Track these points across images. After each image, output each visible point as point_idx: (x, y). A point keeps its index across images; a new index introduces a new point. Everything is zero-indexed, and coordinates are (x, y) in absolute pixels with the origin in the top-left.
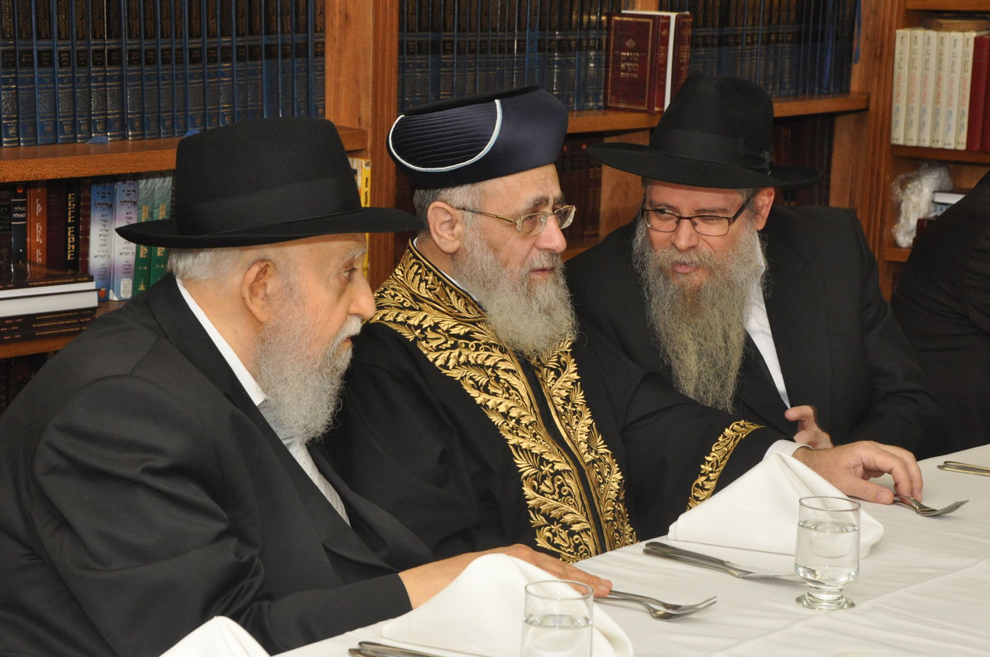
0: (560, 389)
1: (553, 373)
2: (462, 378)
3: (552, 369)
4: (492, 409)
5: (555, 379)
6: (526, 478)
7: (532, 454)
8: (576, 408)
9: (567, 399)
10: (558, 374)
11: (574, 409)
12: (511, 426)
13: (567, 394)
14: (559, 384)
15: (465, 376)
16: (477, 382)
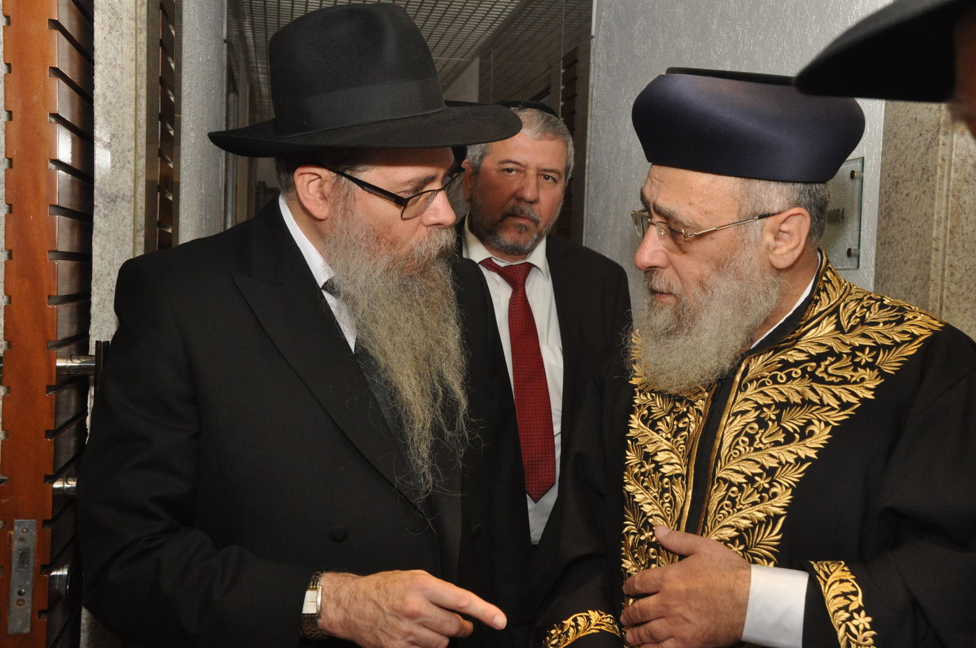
0: (772, 456)
1: (784, 435)
2: (639, 406)
3: (785, 430)
4: (638, 445)
5: (777, 444)
6: (628, 533)
7: (641, 511)
8: (772, 486)
9: (771, 472)
10: (789, 438)
11: (767, 486)
12: (643, 470)
13: (776, 465)
14: (774, 451)
15: (644, 405)
16: (650, 413)
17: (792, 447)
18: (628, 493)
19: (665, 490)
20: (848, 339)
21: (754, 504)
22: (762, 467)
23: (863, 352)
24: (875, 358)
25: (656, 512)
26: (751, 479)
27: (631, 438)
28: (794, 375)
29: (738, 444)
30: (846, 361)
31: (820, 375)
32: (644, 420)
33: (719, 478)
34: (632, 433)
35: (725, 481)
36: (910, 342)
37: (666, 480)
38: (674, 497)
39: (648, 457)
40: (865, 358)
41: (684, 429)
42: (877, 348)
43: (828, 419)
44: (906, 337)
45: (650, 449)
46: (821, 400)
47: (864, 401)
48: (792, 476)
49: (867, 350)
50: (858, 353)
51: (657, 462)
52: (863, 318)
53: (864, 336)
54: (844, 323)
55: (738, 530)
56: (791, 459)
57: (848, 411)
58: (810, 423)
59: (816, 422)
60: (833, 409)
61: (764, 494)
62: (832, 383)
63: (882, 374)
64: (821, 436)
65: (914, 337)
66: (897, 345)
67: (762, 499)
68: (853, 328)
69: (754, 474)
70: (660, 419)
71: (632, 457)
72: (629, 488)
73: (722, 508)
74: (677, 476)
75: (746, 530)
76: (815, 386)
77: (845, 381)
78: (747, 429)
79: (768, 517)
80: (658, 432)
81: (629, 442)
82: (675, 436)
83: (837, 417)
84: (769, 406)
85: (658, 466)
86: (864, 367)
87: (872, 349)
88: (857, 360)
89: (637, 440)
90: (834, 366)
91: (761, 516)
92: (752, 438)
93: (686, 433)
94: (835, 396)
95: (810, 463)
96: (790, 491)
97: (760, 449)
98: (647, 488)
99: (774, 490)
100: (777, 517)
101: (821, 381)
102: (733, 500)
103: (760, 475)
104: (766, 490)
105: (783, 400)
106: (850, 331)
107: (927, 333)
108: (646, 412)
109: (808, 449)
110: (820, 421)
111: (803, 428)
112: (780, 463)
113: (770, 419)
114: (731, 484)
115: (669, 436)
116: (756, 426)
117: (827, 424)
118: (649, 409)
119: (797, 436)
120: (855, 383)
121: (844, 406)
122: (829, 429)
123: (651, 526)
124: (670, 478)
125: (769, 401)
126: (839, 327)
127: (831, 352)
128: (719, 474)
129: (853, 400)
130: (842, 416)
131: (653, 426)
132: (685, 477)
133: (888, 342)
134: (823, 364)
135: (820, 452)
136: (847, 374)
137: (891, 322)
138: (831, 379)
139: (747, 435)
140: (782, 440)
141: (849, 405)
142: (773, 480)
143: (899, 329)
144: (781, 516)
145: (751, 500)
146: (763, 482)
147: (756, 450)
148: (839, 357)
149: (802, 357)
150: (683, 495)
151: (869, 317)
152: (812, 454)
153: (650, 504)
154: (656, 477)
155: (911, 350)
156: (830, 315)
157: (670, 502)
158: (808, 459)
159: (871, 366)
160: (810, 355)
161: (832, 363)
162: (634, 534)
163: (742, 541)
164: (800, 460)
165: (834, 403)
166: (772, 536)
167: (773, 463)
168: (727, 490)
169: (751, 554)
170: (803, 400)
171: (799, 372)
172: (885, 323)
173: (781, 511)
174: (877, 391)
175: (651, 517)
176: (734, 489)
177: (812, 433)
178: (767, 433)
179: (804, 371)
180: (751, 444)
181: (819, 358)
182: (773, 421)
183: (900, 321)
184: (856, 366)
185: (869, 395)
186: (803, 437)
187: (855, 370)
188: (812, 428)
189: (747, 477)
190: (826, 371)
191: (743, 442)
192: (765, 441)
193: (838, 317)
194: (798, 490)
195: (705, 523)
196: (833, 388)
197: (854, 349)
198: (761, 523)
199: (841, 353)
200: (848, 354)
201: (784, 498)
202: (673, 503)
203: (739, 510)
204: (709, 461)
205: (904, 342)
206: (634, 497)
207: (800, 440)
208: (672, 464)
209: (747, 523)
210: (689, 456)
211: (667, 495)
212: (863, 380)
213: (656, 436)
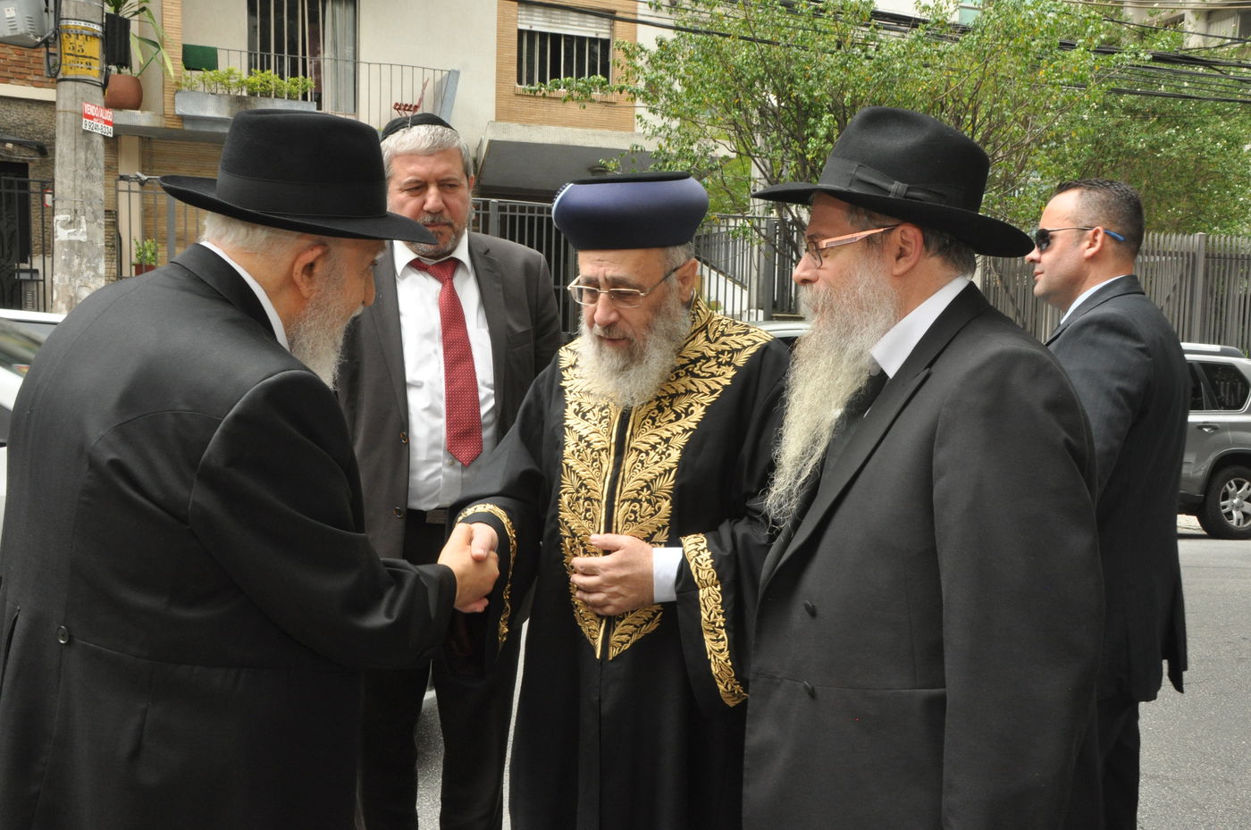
17: (679, 422)
18: (567, 465)
19: (595, 460)
20: (713, 346)
21: (657, 462)
22: (661, 438)
23: (723, 354)
24: (731, 358)
25: (587, 476)
26: (654, 447)
27: (567, 426)
28: (681, 375)
29: (644, 424)
30: (713, 362)
31: (697, 372)
32: (577, 414)
33: (633, 448)
34: (567, 423)
35: (636, 450)
36: (753, 345)
37: (594, 454)
38: (601, 464)
39: (581, 438)
40: (724, 358)
41: (606, 417)
42: (733, 351)
43: (703, 402)
44: (750, 343)
45: (584, 433)
46: (698, 389)
47: (725, 387)
48: (681, 441)
49: (726, 353)
50: (720, 355)
51: (588, 442)
52: (723, 332)
53: (724, 343)
54: (711, 336)
55: (646, 481)
56: (680, 430)
57: (716, 395)
58: (691, 405)
59: (694, 404)
60: (706, 395)
61: (663, 456)
62: (704, 377)
63: (736, 368)
64: (698, 412)
65: (755, 343)
66: (745, 348)
67: (661, 458)
68: (717, 339)
69: (656, 443)
70: (588, 411)
71: (570, 439)
72: (566, 461)
73: (635, 468)
74: (603, 450)
75: (651, 481)
76: (695, 380)
77: (713, 375)
78: (651, 414)
79: (665, 471)
80: (587, 420)
81: (566, 429)
82: (600, 422)
83: (708, 400)
84: (664, 397)
85: (589, 445)
86: (724, 365)
87: (729, 352)
88: (720, 360)
89: (572, 428)
90: (705, 366)
91: (661, 470)
92: (654, 420)
93: (608, 420)
94: (707, 386)
95: (691, 432)
96: (679, 451)
97: (660, 426)
98: (582, 460)
99: (668, 452)
100: (671, 469)
101: (697, 376)
102: (642, 462)
103: (660, 444)
104: (664, 453)
105: (674, 392)
106: (716, 341)
107: (763, 342)
108: (578, 408)
109: (690, 423)
110: (697, 403)
111: (686, 409)
112: (673, 434)
113: (666, 406)
114: (641, 452)
115: (596, 422)
116: (656, 411)
117: (702, 405)
118: (579, 404)
119: (683, 415)
120: (719, 376)
121: (713, 392)
122: (704, 407)
123: (586, 486)
124: (598, 451)
125: (665, 394)
126: (707, 338)
127: (704, 356)
128: (632, 445)
129: (719, 387)
130: (712, 399)
131: (583, 417)
132: (607, 450)
133: (739, 347)
134: (698, 364)
135: (698, 424)
136: (714, 369)
137: (740, 334)
138: (703, 374)
139: (651, 418)
140: (674, 419)
141: (716, 391)
142: (669, 446)
143: (747, 337)
144: (674, 468)
145: (654, 460)
146: (661, 448)
147: (657, 427)
148: (708, 359)
149: (685, 361)
150: (608, 464)
151: (727, 331)
152: (693, 426)
153: (584, 471)
154: (589, 450)
155: (752, 350)
156: (702, 331)
157: (598, 468)
158: (691, 429)
159: (728, 364)
160: (691, 360)
161: (704, 364)
162: (573, 493)
163: (648, 488)
164: (685, 431)
165: (707, 391)
166: (667, 483)
167: (668, 434)
168: (638, 455)
169: (656, 497)
170: (686, 390)
171: (684, 371)
172: (737, 334)
173: (674, 465)
174: (733, 379)
175: (585, 480)
176: (643, 454)
177: (692, 412)
178: (664, 415)
179: (687, 371)
180: (653, 424)
181: (694, 362)
182: (667, 407)
183: (747, 333)
184: (719, 365)
185: (728, 382)
186: (687, 415)
187: (719, 367)
188: (691, 408)
189: (651, 446)
190: (700, 369)
191: (648, 423)
192: (662, 420)
193: (707, 332)
194: (685, 451)
195: (623, 479)
196: (705, 380)
197: (718, 353)
198: (661, 475)
199: (710, 357)
200: (714, 357)
201: (675, 455)
202: (600, 469)
203: (646, 468)
204: (625, 438)
205: (748, 346)
206: (572, 467)
207: (686, 417)
208: (599, 442)
209: (652, 476)
210: (611, 435)
211: (594, 464)
212: (724, 373)
213: (586, 424)
